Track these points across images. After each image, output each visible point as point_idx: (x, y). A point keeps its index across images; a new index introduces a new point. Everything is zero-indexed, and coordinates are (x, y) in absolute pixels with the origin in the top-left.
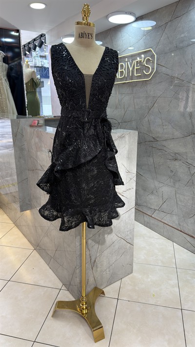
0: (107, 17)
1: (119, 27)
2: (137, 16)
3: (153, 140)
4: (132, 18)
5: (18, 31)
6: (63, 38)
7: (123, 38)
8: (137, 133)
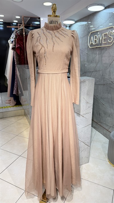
0: (87, 8)
1: (95, 13)
2: (106, 6)
3: (111, 83)
4: (103, 8)
5: (39, 18)
6: (63, 21)
7: (98, 20)
8: (94, 79)
